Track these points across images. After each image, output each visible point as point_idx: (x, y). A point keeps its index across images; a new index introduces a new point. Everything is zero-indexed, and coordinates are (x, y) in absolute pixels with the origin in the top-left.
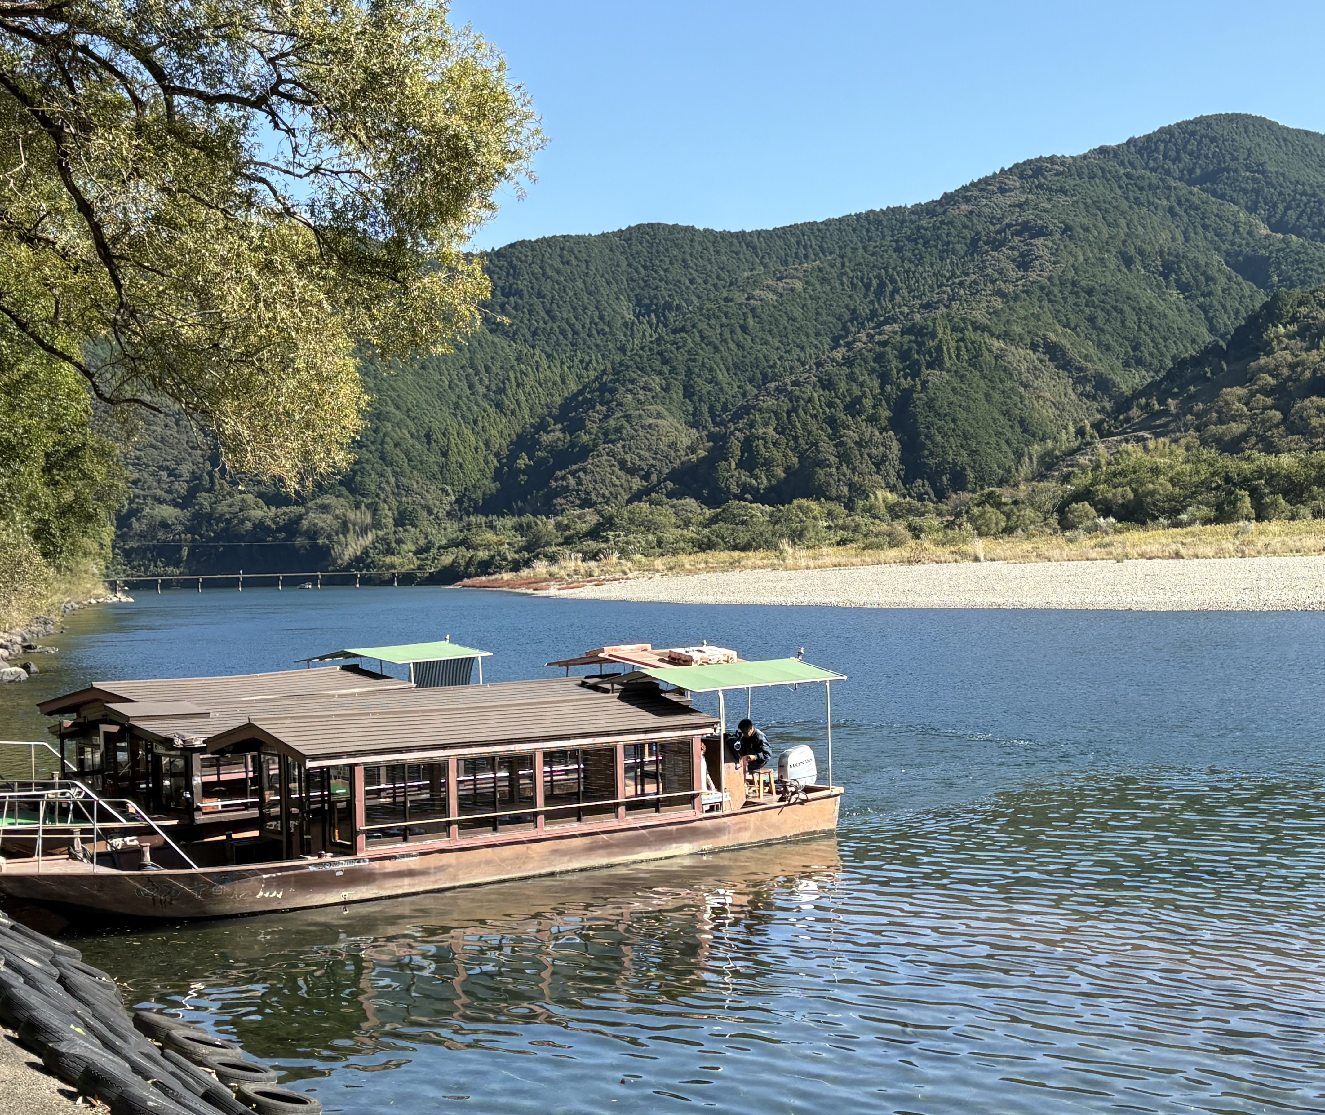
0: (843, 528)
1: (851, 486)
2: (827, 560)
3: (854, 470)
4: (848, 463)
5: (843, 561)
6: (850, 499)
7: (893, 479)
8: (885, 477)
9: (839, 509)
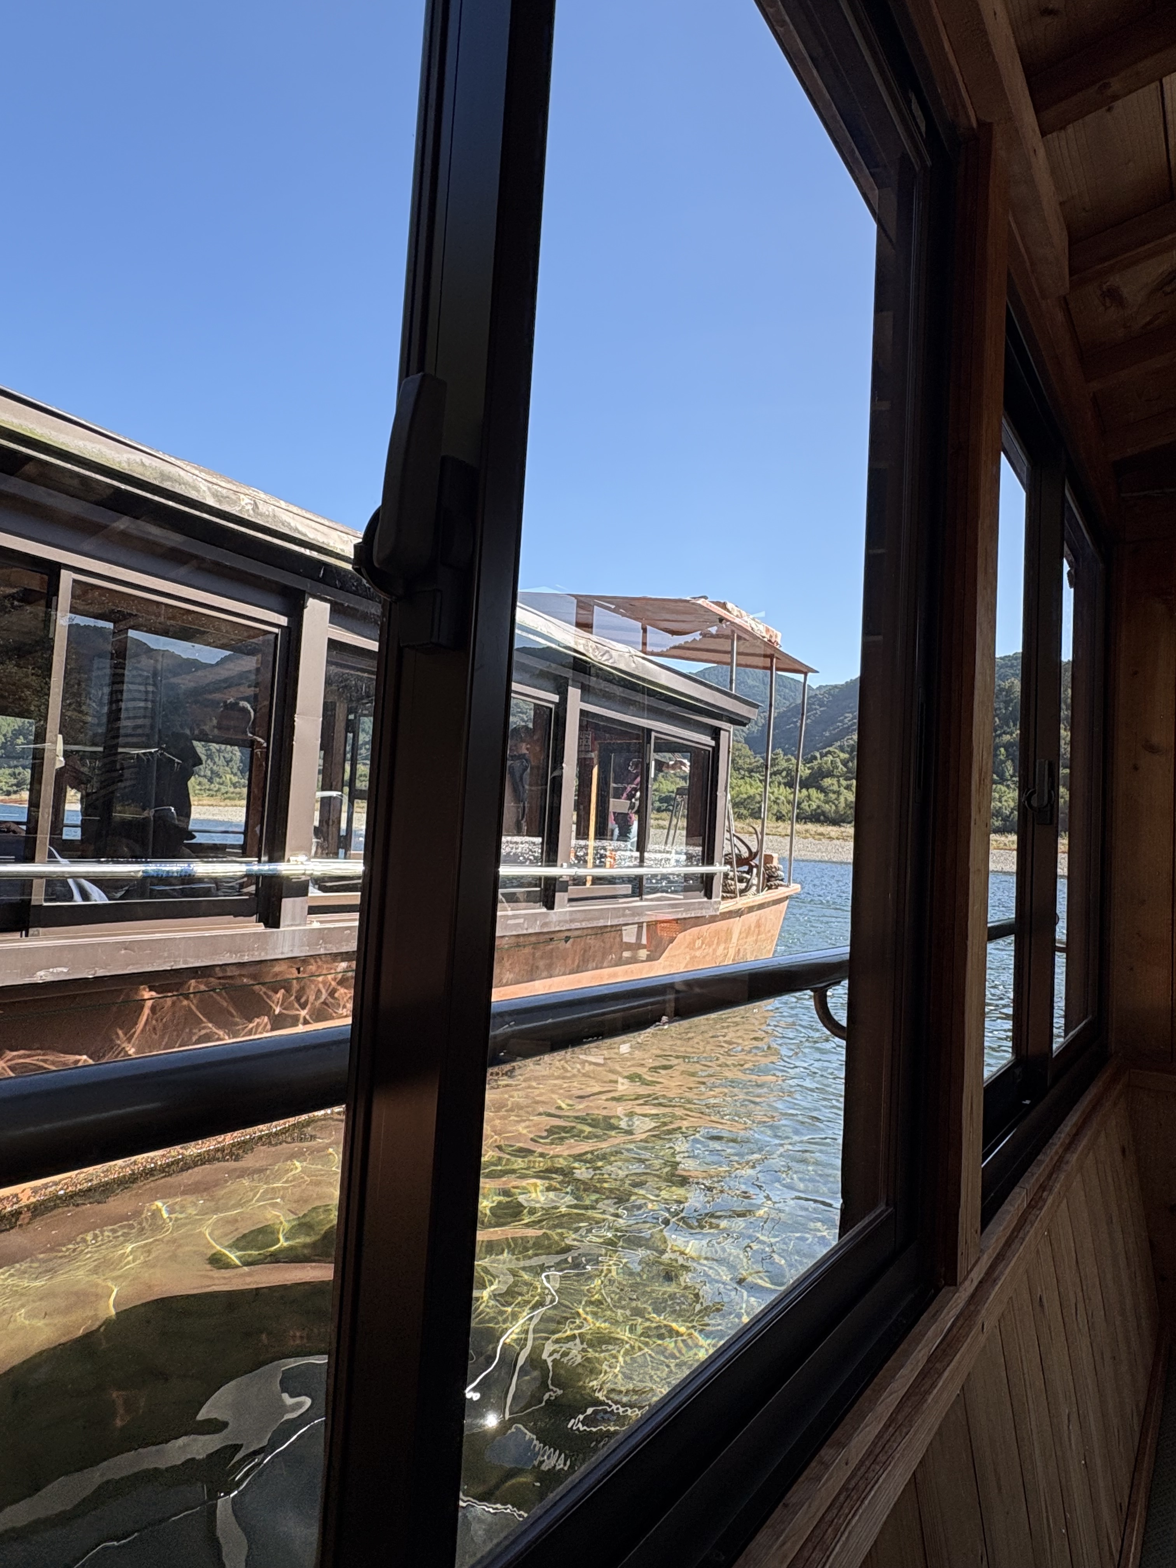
0: (209, 790)
1: (212, 771)
2: (205, 802)
3: (215, 763)
4: (212, 759)
5: (214, 803)
6: (211, 778)
7: (235, 770)
8: (231, 769)
9: (205, 781)
